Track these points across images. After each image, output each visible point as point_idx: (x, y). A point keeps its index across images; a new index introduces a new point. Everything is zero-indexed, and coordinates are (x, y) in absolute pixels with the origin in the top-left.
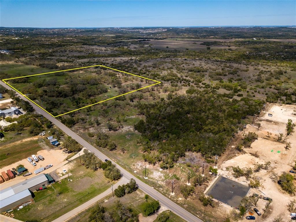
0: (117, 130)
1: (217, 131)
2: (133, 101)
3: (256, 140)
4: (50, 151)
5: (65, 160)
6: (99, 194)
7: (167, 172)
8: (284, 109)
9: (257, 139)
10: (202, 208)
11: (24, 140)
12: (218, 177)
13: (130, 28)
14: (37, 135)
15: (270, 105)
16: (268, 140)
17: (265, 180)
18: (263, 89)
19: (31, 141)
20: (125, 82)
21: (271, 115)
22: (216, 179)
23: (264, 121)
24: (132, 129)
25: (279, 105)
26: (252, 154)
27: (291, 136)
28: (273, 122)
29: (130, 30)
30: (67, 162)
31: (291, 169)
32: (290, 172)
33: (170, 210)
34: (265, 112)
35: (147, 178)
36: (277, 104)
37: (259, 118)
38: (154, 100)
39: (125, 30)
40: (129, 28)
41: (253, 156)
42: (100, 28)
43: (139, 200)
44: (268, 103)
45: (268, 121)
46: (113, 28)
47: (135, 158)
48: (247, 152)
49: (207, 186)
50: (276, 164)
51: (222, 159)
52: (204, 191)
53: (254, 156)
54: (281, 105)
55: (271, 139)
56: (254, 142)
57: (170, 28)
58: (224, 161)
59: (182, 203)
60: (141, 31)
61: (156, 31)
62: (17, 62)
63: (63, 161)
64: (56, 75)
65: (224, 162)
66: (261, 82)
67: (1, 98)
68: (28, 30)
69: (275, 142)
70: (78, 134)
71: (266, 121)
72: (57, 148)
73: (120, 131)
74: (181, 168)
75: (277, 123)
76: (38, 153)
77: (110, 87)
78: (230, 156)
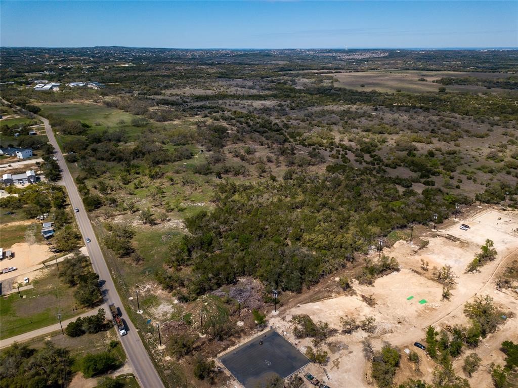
0: (156, 224)
1: (324, 246)
2: (220, 178)
3: (395, 273)
4: (31, 246)
5: (40, 264)
6: (47, 325)
7: (182, 307)
8: (505, 219)
9: (398, 270)
10: (192, 382)
11: (10, 224)
12: (267, 330)
13: (324, 50)
14: (33, 218)
15: (481, 207)
16: (419, 276)
17: (351, 352)
18: (490, 174)
19: (18, 226)
20: (234, 143)
21: (468, 227)
22: (260, 334)
23: (441, 238)
24: (182, 225)
25: (501, 209)
26: (364, 298)
27: (477, 273)
28: (458, 242)
29: (322, 54)
30: (42, 265)
31: (422, 340)
32: (416, 344)
33: (136, 374)
34: (456, 220)
35: (141, 312)
36: (496, 208)
37: (435, 230)
38: (259, 177)
39: (313, 53)
40: (322, 51)
41: (364, 303)
42: (270, 50)
43: (99, 348)
44: (478, 203)
45: (449, 239)
46: (293, 49)
47: (148, 275)
48: (358, 292)
49: (233, 344)
50: (399, 325)
51: (300, 298)
52: (219, 353)
53: (367, 301)
54: (504, 210)
55: (426, 275)
56: (387, 275)
57: (395, 50)
58: (299, 303)
59: (164, 367)
60: (341, 56)
61: (367, 55)
62: (97, 102)
63: (37, 264)
64: (134, 126)
65: (299, 305)
66: (496, 161)
67: (30, 155)
68: (158, 51)
69: (431, 281)
70: (92, 224)
71: (445, 239)
72: (46, 242)
73: (161, 226)
74: (206, 304)
75: (466, 245)
76: (13, 246)
77: (202, 151)
78: (320, 295)
